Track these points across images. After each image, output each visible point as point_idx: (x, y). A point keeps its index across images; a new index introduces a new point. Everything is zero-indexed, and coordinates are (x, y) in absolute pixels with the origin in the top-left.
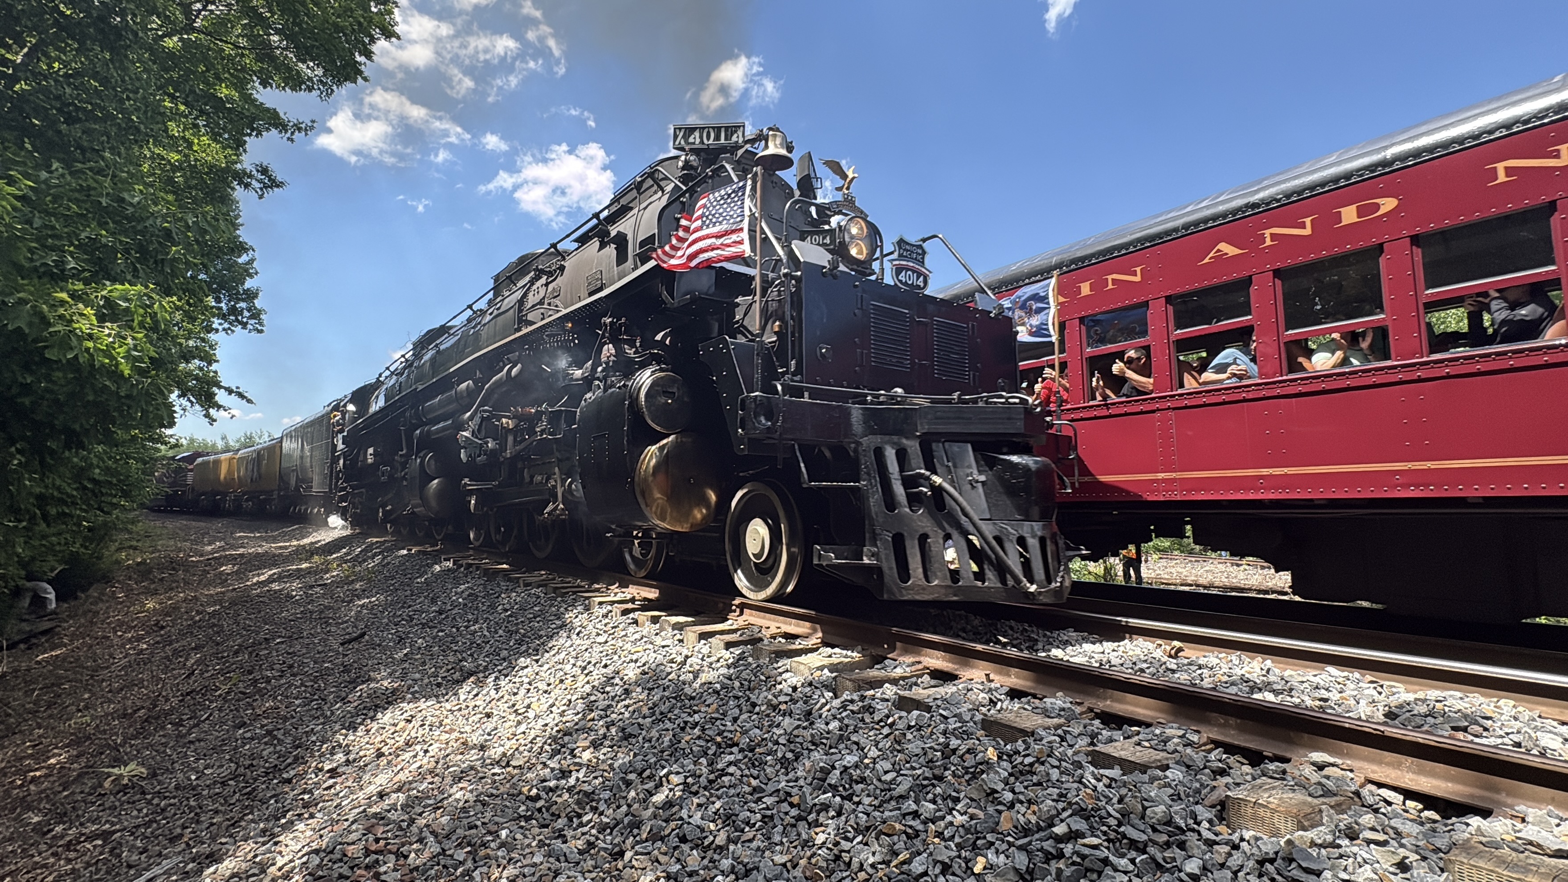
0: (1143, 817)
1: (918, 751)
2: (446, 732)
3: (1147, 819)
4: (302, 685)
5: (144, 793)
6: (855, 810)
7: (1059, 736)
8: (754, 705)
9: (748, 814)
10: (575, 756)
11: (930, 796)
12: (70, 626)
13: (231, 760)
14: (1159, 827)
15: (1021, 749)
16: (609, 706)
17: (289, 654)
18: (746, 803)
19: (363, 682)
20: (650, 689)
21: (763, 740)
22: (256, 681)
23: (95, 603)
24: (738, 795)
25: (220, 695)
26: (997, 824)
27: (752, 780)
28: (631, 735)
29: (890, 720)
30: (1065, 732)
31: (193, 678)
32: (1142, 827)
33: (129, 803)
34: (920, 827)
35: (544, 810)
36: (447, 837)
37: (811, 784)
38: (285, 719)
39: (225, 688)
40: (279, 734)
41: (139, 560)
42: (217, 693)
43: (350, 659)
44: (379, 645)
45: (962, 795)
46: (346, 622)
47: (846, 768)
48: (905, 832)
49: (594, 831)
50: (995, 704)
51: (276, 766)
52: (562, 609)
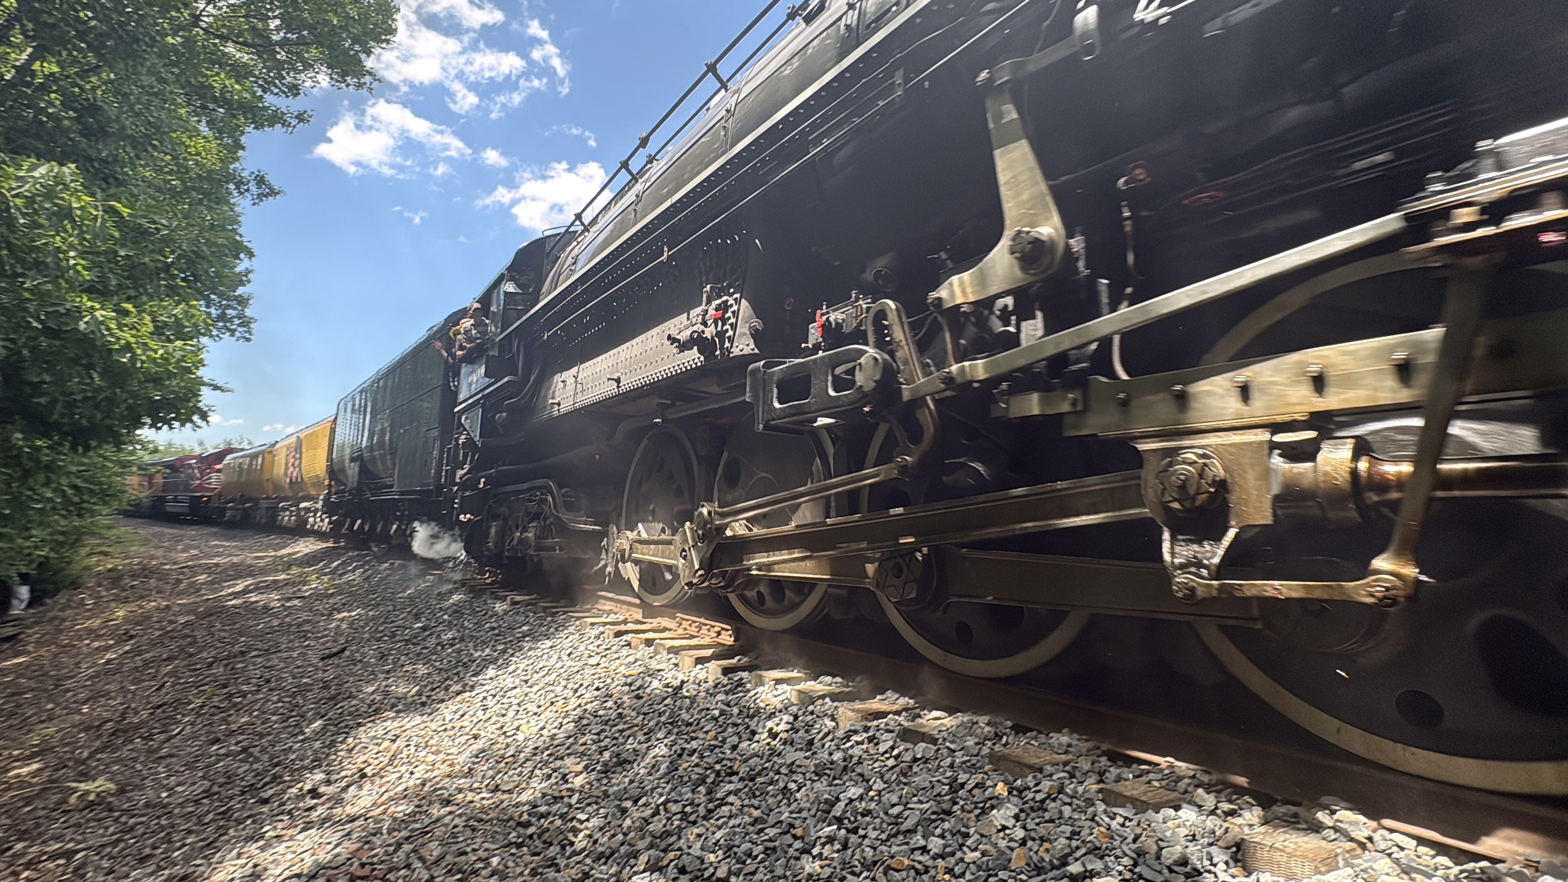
0: (1158, 857)
1: (927, 784)
2: (433, 753)
3: (1163, 860)
4: (279, 701)
5: (111, 810)
6: (861, 844)
7: (1068, 772)
8: (754, 733)
9: (749, 845)
10: (566, 782)
11: (938, 831)
12: (34, 634)
13: (203, 778)
14: (1176, 868)
15: (1031, 785)
16: (603, 731)
17: (266, 668)
18: (747, 834)
19: (344, 699)
20: (645, 714)
21: (764, 769)
22: (230, 695)
23: (62, 610)
24: (739, 825)
25: (193, 709)
26: (1010, 861)
27: (752, 810)
28: (626, 761)
29: (895, 752)
30: (1074, 768)
31: (164, 691)
32: (1158, 868)
33: (95, 820)
34: (930, 863)
35: (535, 837)
36: (436, 862)
37: (815, 816)
38: (261, 736)
39: (199, 702)
40: (255, 751)
41: (110, 566)
42: (191, 707)
43: (330, 675)
44: (360, 661)
45: (972, 831)
46: (326, 636)
47: (851, 801)
48: (913, 868)
49: (588, 861)
50: (1001, 738)
51: (252, 785)
52: (552, 630)
